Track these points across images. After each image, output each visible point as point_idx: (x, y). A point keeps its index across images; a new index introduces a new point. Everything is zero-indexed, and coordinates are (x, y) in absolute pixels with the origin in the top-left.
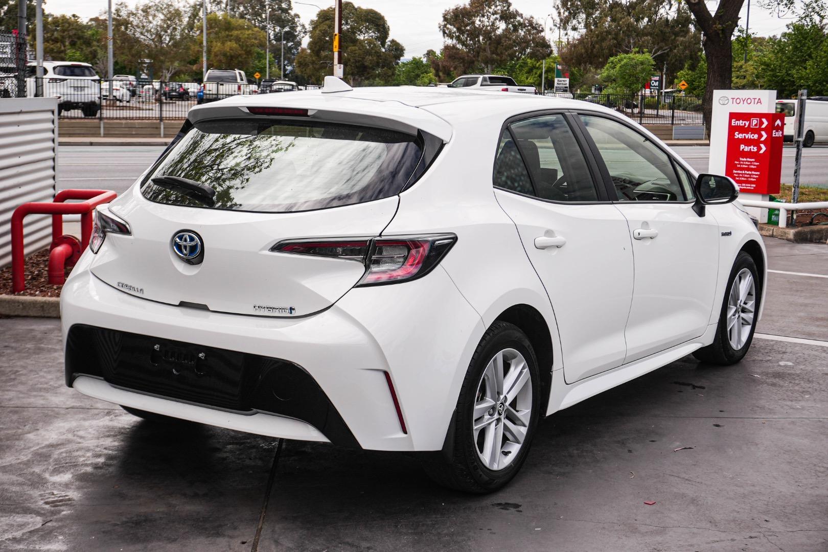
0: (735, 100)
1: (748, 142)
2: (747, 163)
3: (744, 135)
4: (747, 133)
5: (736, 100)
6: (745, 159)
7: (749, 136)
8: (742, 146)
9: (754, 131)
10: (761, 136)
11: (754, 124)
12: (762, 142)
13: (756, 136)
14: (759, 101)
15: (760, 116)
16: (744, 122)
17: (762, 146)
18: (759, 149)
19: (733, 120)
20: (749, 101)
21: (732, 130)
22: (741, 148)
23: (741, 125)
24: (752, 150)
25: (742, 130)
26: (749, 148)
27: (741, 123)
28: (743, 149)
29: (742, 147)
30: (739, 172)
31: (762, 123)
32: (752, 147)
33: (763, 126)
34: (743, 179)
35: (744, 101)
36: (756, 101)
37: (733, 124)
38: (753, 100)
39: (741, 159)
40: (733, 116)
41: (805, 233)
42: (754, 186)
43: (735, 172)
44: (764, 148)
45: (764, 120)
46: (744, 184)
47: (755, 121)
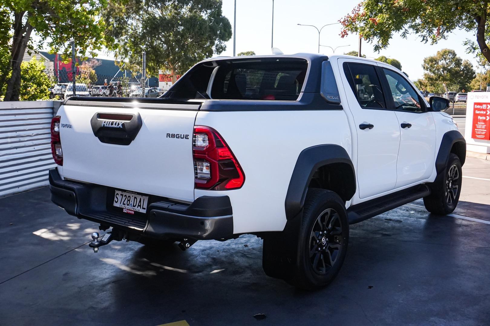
1: (481, 115)
2: (481, 125)
3: (480, 112)
5: (477, 97)
6: (480, 123)
7: (482, 112)
9: (483, 110)
10: (487, 112)
11: (484, 107)
12: (487, 115)
13: (485, 112)
15: (487, 104)
16: (480, 106)
17: (488, 117)
18: (486, 118)
20: (483, 97)
21: (475, 109)
24: (483, 119)
25: (479, 110)
27: (478, 107)
28: (479, 118)
30: (478, 130)
31: (487, 107)
32: (483, 117)
34: (479, 133)
35: (480, 97)
36: (486, 97)
37: (475, 107)
39: (479, 123)
40: (475, 104)
42: (484, 136)
43: (476, 130)
46: (479, 136)
47: (484, 106)
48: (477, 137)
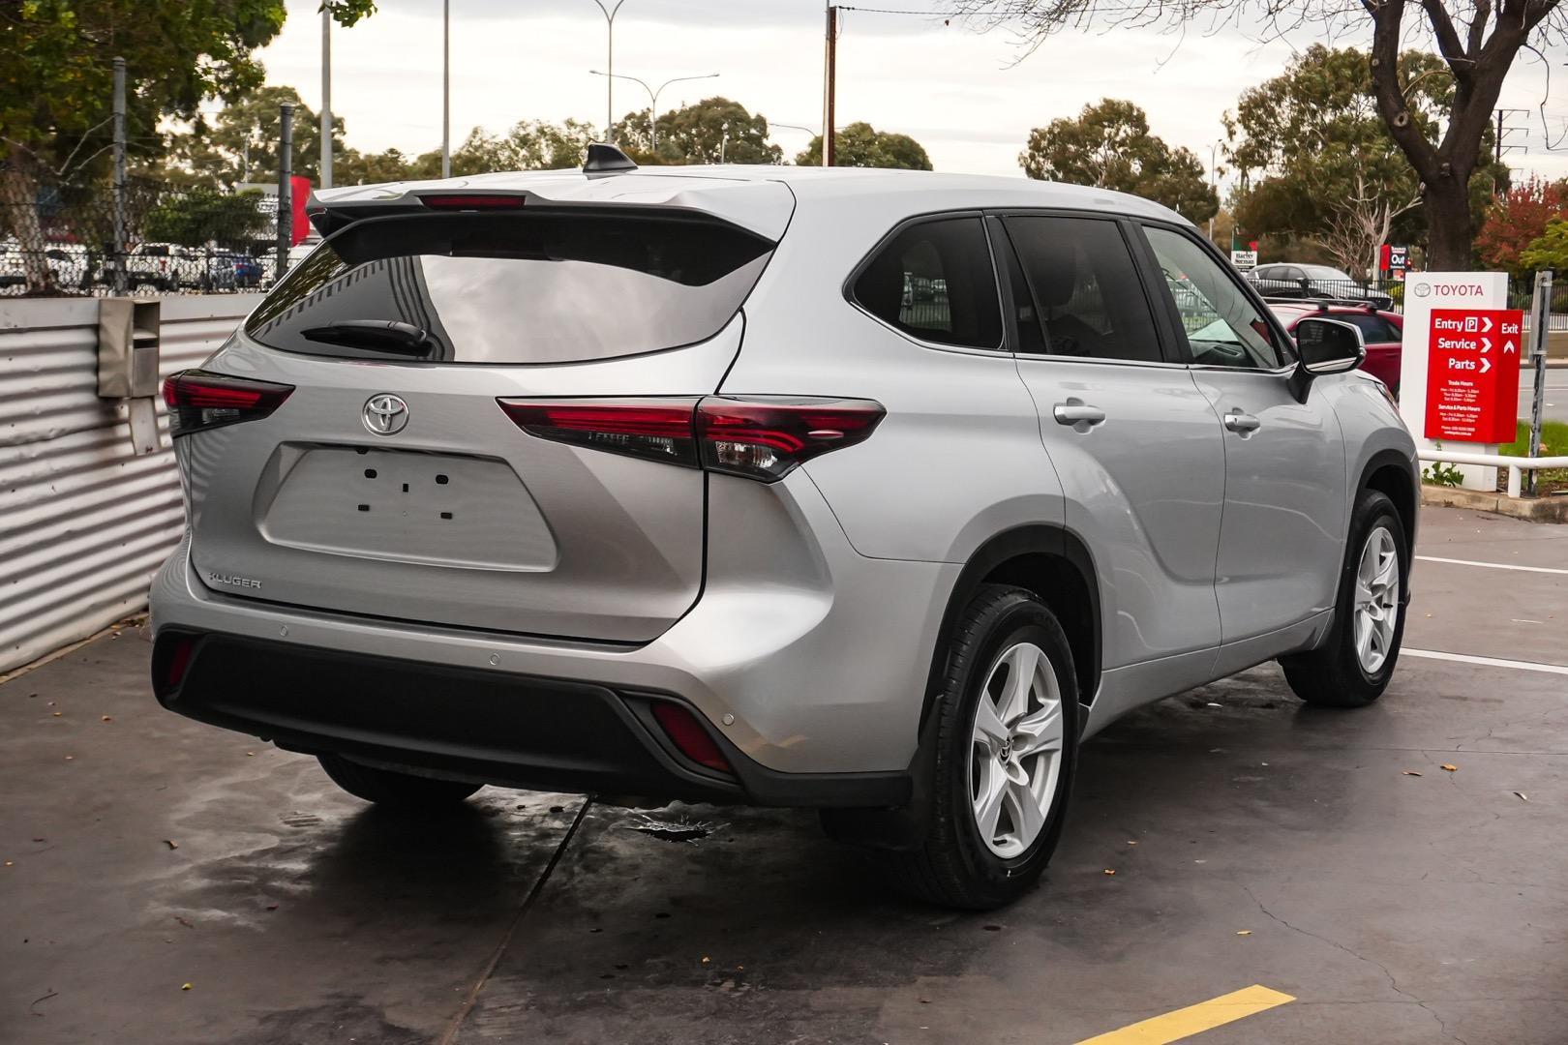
0: (1440, 289)
1: (1461, 355)
2: (1459, 390)
3: (1453, 343)
4: (1459, 340)
5: (1442, 289)
6: (1457, 383)
7: (1463, 344)
8: (1451, 360)
9: (1469, 337)
10: (1481, 345)
11: (1470, 325)
12: (1484, 355)
13: (1473, 345)
14: (1479, 291)
15: (1480, 314)
16: (1454, 323)
17: (1484, 360)
18: (1480, 365)
19: (1438, 321)
20: (1463, 290)
21: (1435, 334)
22: (1451, 364)
23: (1450, 327)
24: (1467, 368)
25: (1451, 335)
26: (1463, 363)
27: (1448, 324)
28: (1453, 366)
29: (1452, 362)
30: (1449, 407)
31: (1482, 325)
32: (1467, 362)
33: (1485, 330)
34: (1453, 419)
35: (1454, 290)
36: (1474, 290)
37: (1437, 327)
38: (1469, 289)
39: (1451, 383)
40: (1436, 314)
41: (1552, 507)
42: (1473, 430)
43: (1441, 407)
44: (1487, 366)
45: (1486, 320)
46: (1455, 428)
47: (1471, 322)
48: (1446, 432)
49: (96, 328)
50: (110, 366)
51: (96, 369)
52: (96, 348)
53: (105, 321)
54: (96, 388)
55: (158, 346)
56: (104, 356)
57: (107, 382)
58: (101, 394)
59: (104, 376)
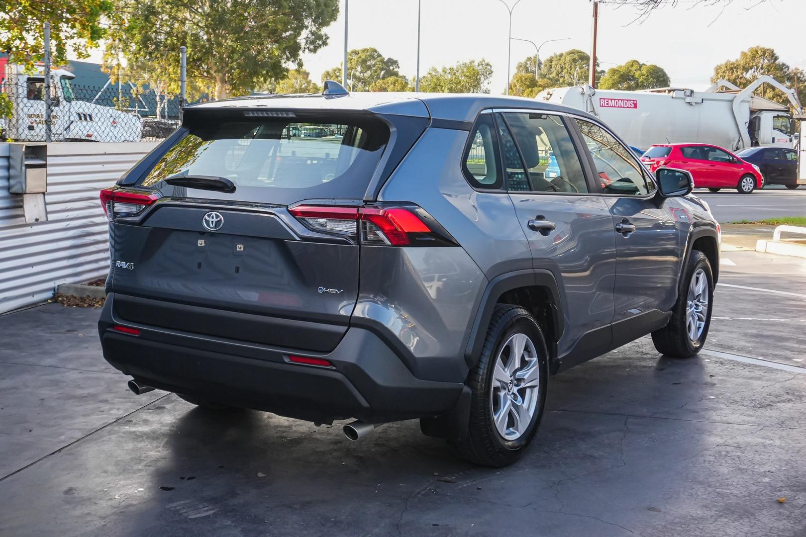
49: (8, 158)
50: (14, 177)
51: (8, 178)
52: (8, 168)
53: (12, 155)
54: (8, 188)
55: (46, 168)
56: (12, 172)
57: (13, 186)
58: (10, 191)
59: (12, 182)
